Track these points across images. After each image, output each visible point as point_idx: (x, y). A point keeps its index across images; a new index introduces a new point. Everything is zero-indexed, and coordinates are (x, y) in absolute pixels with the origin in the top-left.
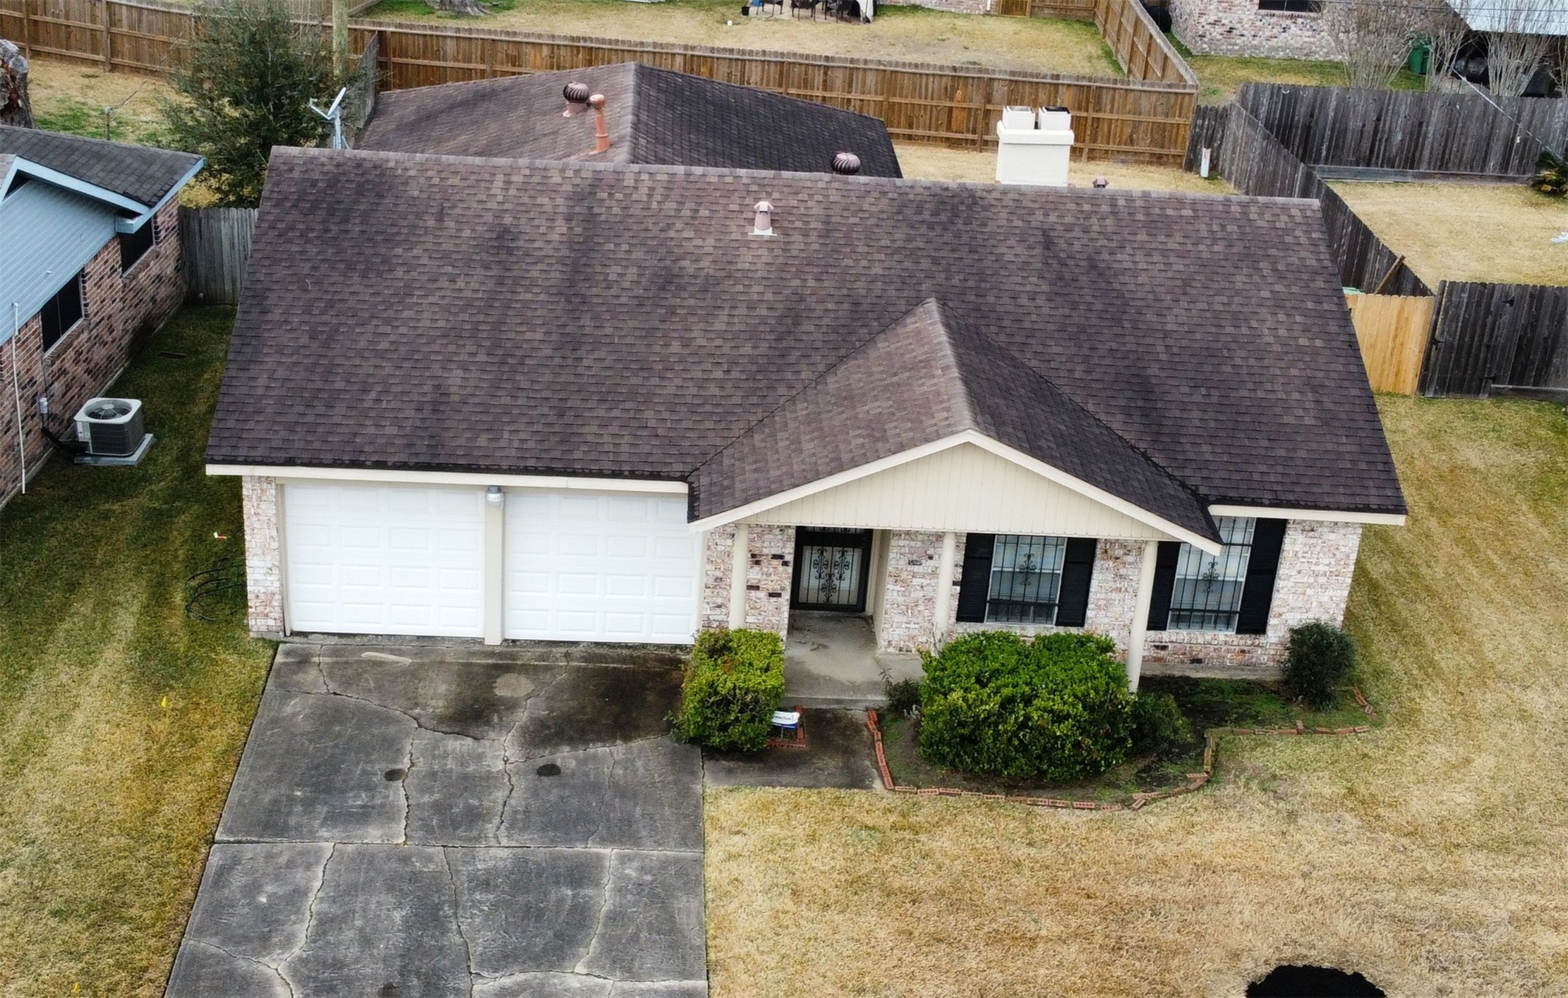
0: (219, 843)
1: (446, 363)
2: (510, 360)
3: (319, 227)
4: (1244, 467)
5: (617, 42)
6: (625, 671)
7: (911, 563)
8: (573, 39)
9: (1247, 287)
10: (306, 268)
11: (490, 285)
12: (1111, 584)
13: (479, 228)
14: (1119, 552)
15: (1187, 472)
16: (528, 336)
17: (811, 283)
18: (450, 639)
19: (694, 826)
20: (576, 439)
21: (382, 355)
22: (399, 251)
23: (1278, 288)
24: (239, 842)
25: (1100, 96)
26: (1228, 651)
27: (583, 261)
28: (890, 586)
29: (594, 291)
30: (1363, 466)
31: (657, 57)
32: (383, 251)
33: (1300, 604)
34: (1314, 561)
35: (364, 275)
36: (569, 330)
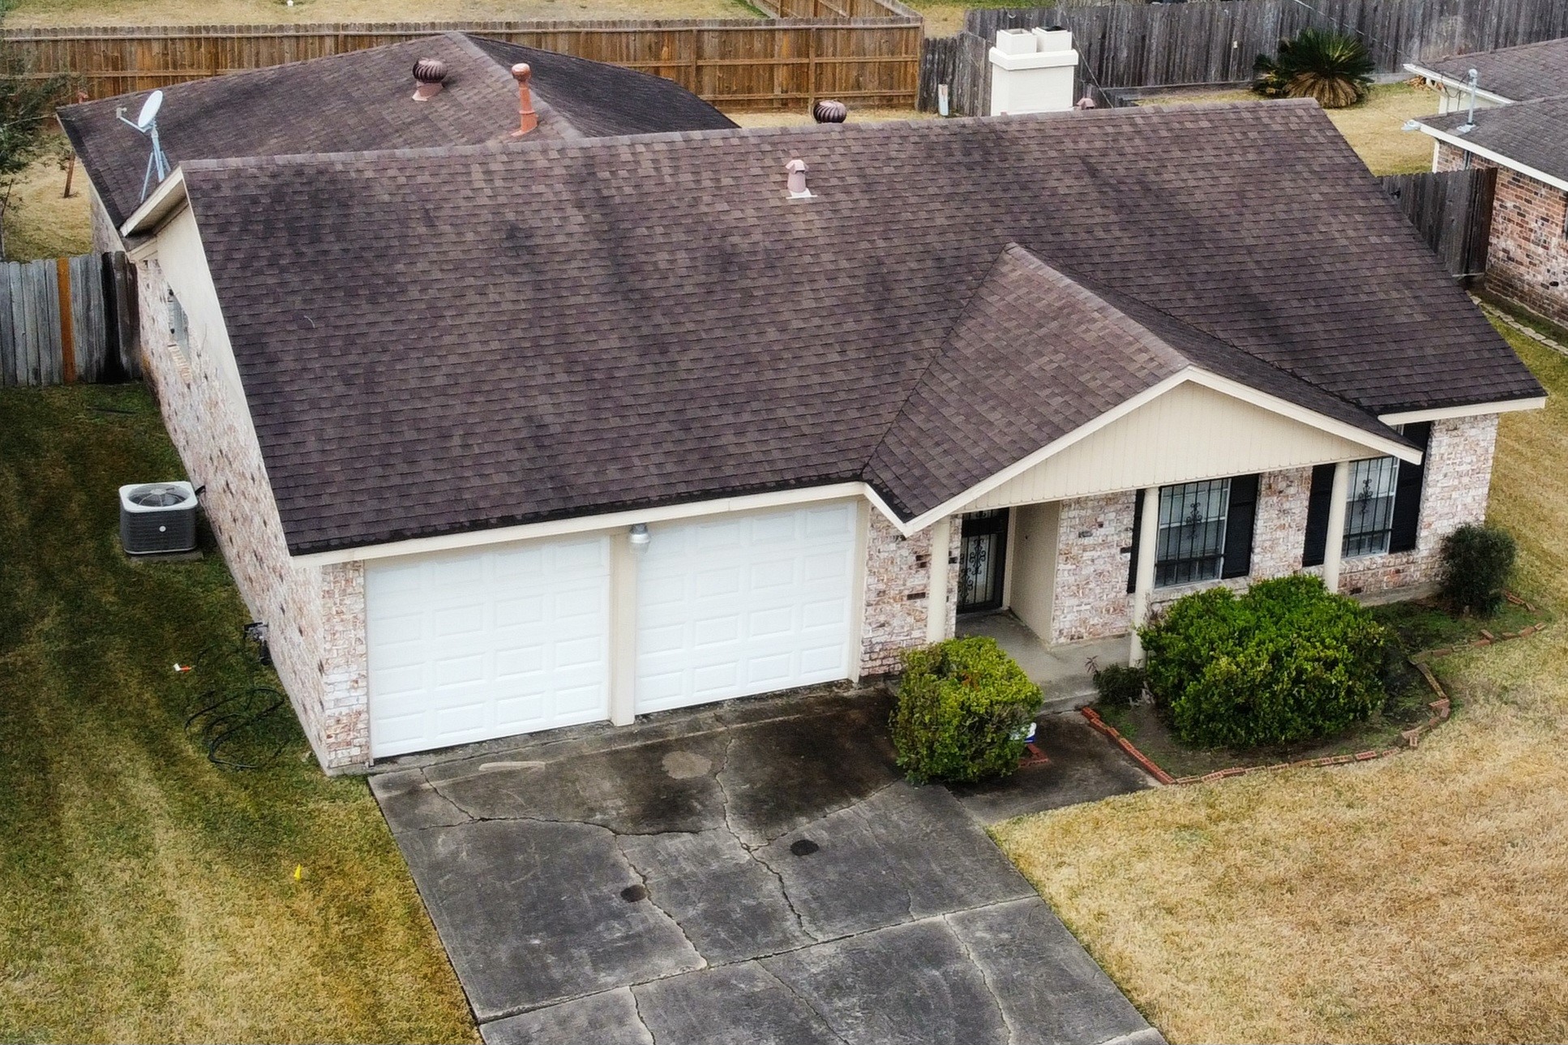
0: (484, 1022)
1: (524, 389)
2: (596, 376)
3: (289, 251)
4: (1386, 373)
5: (249, 28)
6: (795, 722)
7: (1082, 535)
8: (190, 29)
9: (1297, 192)
10: (297, 302)
11: (529, 293)
12: (1275, 521)
13: (481, 229)
14: (1282, 485)
15: (1342, 387)
16: (603, 344)
17: (881, 243)
18: (570, 729)
19: (1006, 869)
20: (720, 453)
21: (442, 391)
22: (400, 267)
23: (1325, 189)
24: (510, 1015)
25: (819, 40)
26: (1385, 574)
27: (621, 251)
28: (1061, 567)
29: (650, 284)
30: (1487, 354)
31: (302, 43)
32: (382, 270)
33: (1446, 510)
34: (1457, 461)
35: (373, 300)
36: (645, 331)
